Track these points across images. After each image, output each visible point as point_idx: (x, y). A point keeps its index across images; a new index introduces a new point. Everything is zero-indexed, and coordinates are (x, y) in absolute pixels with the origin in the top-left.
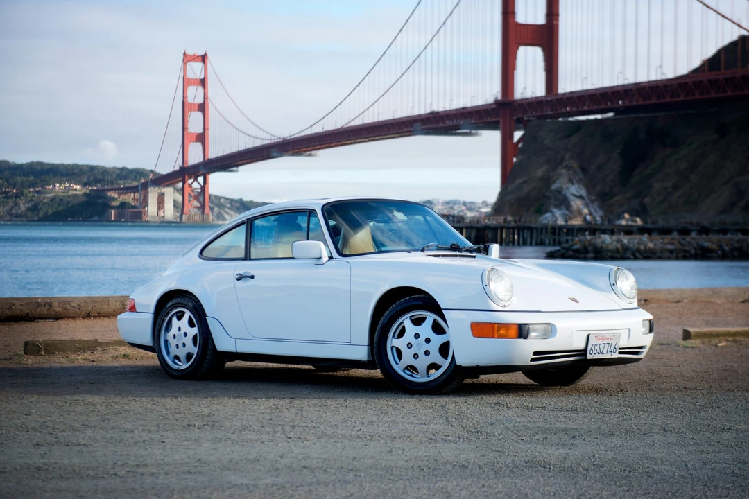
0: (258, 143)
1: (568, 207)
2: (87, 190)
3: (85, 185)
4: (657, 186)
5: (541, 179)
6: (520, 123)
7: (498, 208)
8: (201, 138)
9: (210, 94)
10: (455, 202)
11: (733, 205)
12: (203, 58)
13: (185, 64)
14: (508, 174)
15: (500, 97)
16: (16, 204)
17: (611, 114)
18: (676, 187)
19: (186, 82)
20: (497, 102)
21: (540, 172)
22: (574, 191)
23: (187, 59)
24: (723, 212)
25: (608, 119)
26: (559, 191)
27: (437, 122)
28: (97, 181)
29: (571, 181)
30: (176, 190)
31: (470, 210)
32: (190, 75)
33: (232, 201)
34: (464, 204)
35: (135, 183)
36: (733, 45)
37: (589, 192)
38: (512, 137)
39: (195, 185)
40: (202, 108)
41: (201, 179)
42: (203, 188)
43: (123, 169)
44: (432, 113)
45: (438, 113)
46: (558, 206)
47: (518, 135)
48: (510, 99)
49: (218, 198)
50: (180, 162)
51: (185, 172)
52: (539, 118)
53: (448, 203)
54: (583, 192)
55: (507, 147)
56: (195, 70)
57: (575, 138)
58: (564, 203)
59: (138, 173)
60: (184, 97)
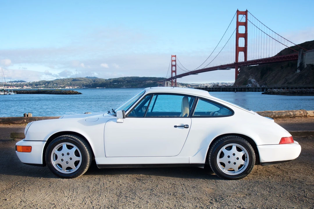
0: (186, 72)
1: (252, 84)
2: (153, 82)
3: (153, 81)
4: (268, 79)
5: (244, 78)
6: (239, 67)
7: (235, 84)
8: (175, 71)
9: (176, 63)
10: (223, 83)
11: (285, 83)
12: (175, 56)
13: (172, 57)
14: (237, 77)
15: (235, 62)
16: (141, 85)
17: (258, 65)
18: (272, 79)
19: (172, 61)
20: (235, 63)
21: (243, 77)
22: (253, 80)
23: (172, 56)
24: (283, 84)
25: (258, 66)
26: (250, 80)
27: (222, 67)
28: (155, 80)
29: (252, 78)
30: (170, 82)
31: (226, 84)
32: (173, 59)
33: (180, 83)
34: (225, 83)
35: (162, 80)
36: (284, 50)
37: (256, 81)
38: (238, 70)
39: (174, 81)
40: (175, 66)
41: (175, 79)
42: (176, 81)
43: (160, 78)
44: (221, 65)
45: (222, 65)
46: (250, 83)
47: (239, 69)
48: (237, 62)
49: (178, 83)
50: (171, 76)
51: (172, 78)
52: (243, 66)
53: (222, 83)
54: (255, 81)
55: (237, 72)
56: (174, 58)
57: (251, 70)
58: (251, 82)
59: (163, 79)
60: (172, 64)
